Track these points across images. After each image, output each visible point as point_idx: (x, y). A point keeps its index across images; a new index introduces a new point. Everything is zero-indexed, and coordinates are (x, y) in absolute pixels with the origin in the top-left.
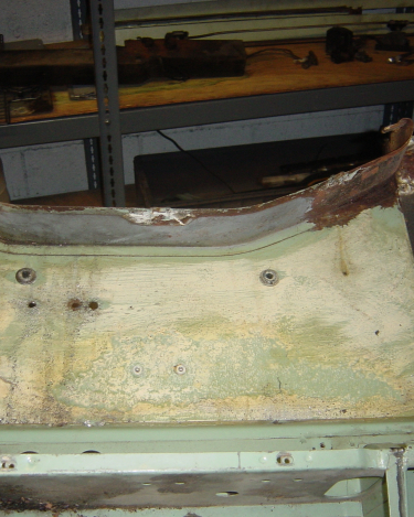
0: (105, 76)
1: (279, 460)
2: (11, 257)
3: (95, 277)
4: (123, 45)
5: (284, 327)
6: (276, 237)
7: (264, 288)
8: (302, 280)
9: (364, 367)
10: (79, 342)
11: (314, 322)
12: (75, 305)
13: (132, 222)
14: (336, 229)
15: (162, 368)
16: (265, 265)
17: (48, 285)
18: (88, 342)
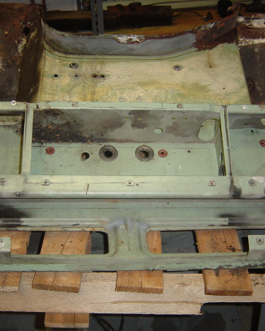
0: (97, 23)
1: (178, 107)
2: (67, 59)
3: (103, 67)
4: (106, 9)
5: (183, 86)
6: (181, 53)
7: (175, 72)
8: (192, 69)
9: (218, 101)
10: (97, 89)
11: (197, 84)
12: (95, 76)
13: (119, 42)
14: (207, 51)
15: (132, 99)
16: (176, 63)
17: (83, 69)
18: (101, 89)
